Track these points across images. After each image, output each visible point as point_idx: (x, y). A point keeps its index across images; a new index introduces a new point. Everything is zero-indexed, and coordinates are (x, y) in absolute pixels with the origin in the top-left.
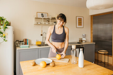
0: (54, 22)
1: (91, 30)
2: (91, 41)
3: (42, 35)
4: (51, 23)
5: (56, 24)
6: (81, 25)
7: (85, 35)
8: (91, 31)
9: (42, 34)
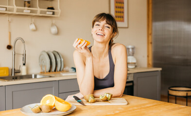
0: (49, 8)
1: (149, 35)
2: (148, 64)
3: (9, 47)
4: (39, 10)
5: (54, 13)
6: (123, 21)
7: (133, 49)
8: (148, 37)
9: (12, 45)
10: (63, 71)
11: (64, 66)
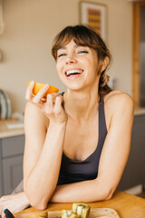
10: (11, 118)
11: (13, 111)
